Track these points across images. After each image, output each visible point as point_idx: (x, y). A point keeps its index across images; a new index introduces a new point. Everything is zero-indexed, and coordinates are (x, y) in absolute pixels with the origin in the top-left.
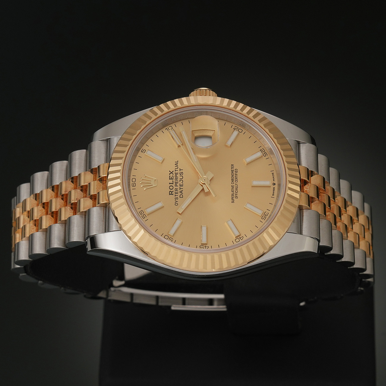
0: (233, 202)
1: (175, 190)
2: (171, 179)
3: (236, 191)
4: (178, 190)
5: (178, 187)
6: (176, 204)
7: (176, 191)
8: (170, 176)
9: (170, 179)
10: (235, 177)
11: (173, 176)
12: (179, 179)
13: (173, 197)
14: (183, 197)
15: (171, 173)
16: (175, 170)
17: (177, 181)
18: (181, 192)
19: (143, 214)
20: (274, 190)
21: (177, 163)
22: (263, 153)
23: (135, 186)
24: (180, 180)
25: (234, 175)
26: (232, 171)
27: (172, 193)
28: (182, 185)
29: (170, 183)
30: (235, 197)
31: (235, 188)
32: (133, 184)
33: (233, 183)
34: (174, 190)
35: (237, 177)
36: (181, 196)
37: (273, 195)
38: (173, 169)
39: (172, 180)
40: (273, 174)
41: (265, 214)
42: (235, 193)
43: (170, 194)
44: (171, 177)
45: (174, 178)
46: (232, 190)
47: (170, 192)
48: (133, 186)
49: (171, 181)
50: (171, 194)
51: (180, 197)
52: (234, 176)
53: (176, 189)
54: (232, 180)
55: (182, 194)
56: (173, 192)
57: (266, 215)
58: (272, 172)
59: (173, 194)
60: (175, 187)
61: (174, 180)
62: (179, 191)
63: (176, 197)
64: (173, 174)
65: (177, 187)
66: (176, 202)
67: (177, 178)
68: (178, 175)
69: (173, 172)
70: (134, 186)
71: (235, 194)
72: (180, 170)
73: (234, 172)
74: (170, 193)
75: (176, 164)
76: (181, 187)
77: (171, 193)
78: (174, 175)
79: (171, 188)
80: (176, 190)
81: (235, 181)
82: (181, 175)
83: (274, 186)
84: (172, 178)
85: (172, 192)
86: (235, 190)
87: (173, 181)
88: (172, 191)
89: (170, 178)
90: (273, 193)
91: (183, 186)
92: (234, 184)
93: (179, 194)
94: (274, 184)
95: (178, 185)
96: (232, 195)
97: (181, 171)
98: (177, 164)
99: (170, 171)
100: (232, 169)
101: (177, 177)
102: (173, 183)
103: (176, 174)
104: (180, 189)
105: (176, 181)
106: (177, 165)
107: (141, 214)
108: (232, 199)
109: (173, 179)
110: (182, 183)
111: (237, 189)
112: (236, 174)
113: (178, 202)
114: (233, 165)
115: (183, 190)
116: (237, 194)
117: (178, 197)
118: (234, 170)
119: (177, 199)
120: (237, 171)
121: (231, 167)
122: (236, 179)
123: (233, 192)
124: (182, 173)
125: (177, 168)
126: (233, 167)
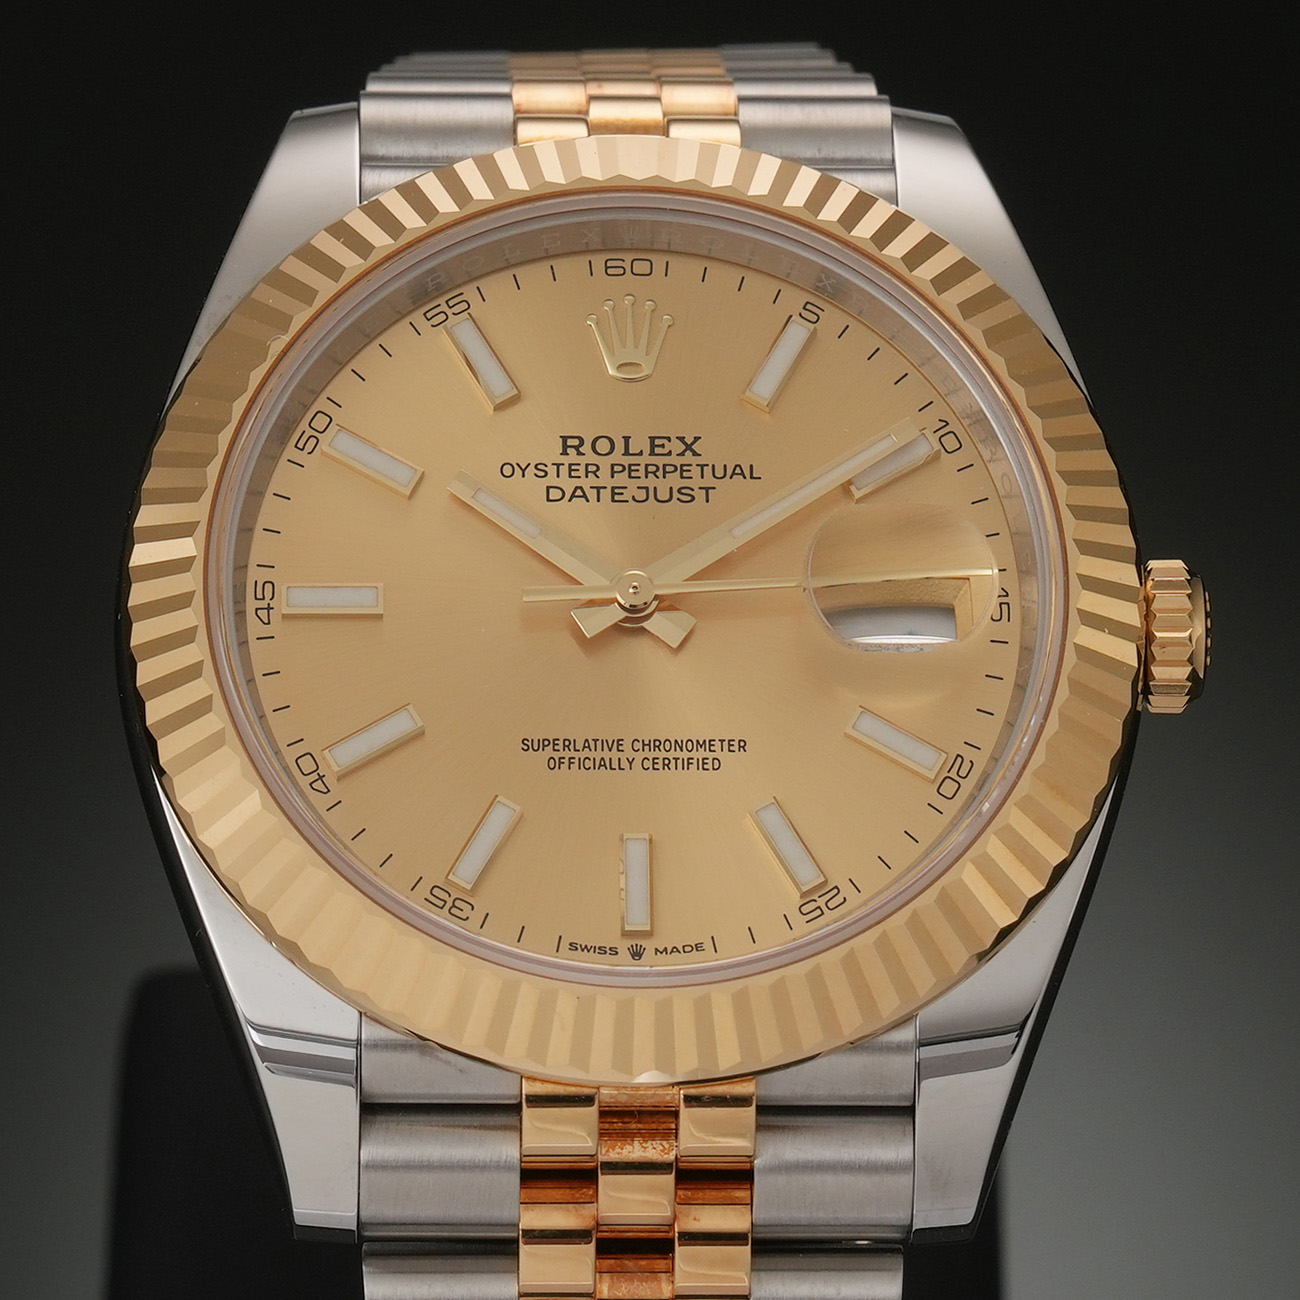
0: (527, 745)
1: (587, 465)
2: (653, 446)
3: (589, 764)
4: (592, 480)
5: (605, 479)
6: (507, 470)
7: (582, 468)
8: (669, 439)
9: (652, 439)
10: (671, 755)
11: (670, 453)
12: (651, 482)
13: (551, 453)
14: (548, 500)
15: (689, 447)
16: (702, 466)
17: (642, 473)
18: (579, 493)
19: (449, 312)
20: (602, 950)
21: (747, 474)
22: (821, 902)
23: (610, 271)
24: (647, 488)
25: (685, 755)
26: (707, 745)
27: (569, 450)
28: (617, 498)
29: (627, 439)
30: (556, 755)
31: (607, 755)
32: (619, 263)
33: (639, 746)
34: (591, 458)
35: (673, 765)
36: (555, 494)
37: (573, 946)
38: (708, 451)
39: (647, 451)
40: (698, 947)
41: (457, 903)
42: (582, 755)
43: (565, 439)
44: (663, 446)
45: (660, 461)
46: (596, 741)
47: (576, 442)
48: (609, 264)
49: (639, 443)
50: (565, 447)
51: (548, 488)
52: (678, 754)
53: (593, 470)
54: (656, 744)
55: (567, 497)
56: (580, 453)
57: (454, 911)
58: (708, 945)
59: (565, 453)
60: (605, 463)
61: (646, 459)
62: (587, 483)
63: (552, 470)
64: (682, 454)
65: (605, 472)
66: (523, 471)
67: (660, 473)
68: (674, 480)
69: (695, 454)
70: (607, 268)
71: (573, 754)
72: (707, 489)
73: (701, 754)
74: (570, 442)
75: (738, 471)
76: (606, 494)
78: (678, 461)
79: (603, 446)
80: (592, 468)
81: (651, 755)
82: (676, 495)
83: (624, 954)
84: (658, 450)
85: (576, 448)
86: (598, 755)
87: (641, 453)
88: (586, 448)
89: (657, 442)
90: (585, 948)
91: (613, 500)
92: (630, 754)
93: (569, 485)
94: (637, 954)
95: (622, 479)
97: (700, 495)
98: (742, 474)
99: (697, 439)
100: (722, 741)
101: (665, 472)
102: (627, 453)
103: (682, 470)
104: (598, 489)
105: (642, 469)
106: (734, 473)
107: (451, 303)
108: (544, 743)
109: (652, 453)
110: (631, 500)
111: (600, 765)
112: (689, 763)
113: (523, 476)
114: (743, 747)
115: (588, 501)
116: (575, 767)
117: (551, 480)
118: (711, 755)
119: (536, 475)
120: (705, 766)
121: (730, 741)
122: (660, 761)
123: (584, 747)
124: (689, 498)
125: (719, 473)
126: (730, 751)
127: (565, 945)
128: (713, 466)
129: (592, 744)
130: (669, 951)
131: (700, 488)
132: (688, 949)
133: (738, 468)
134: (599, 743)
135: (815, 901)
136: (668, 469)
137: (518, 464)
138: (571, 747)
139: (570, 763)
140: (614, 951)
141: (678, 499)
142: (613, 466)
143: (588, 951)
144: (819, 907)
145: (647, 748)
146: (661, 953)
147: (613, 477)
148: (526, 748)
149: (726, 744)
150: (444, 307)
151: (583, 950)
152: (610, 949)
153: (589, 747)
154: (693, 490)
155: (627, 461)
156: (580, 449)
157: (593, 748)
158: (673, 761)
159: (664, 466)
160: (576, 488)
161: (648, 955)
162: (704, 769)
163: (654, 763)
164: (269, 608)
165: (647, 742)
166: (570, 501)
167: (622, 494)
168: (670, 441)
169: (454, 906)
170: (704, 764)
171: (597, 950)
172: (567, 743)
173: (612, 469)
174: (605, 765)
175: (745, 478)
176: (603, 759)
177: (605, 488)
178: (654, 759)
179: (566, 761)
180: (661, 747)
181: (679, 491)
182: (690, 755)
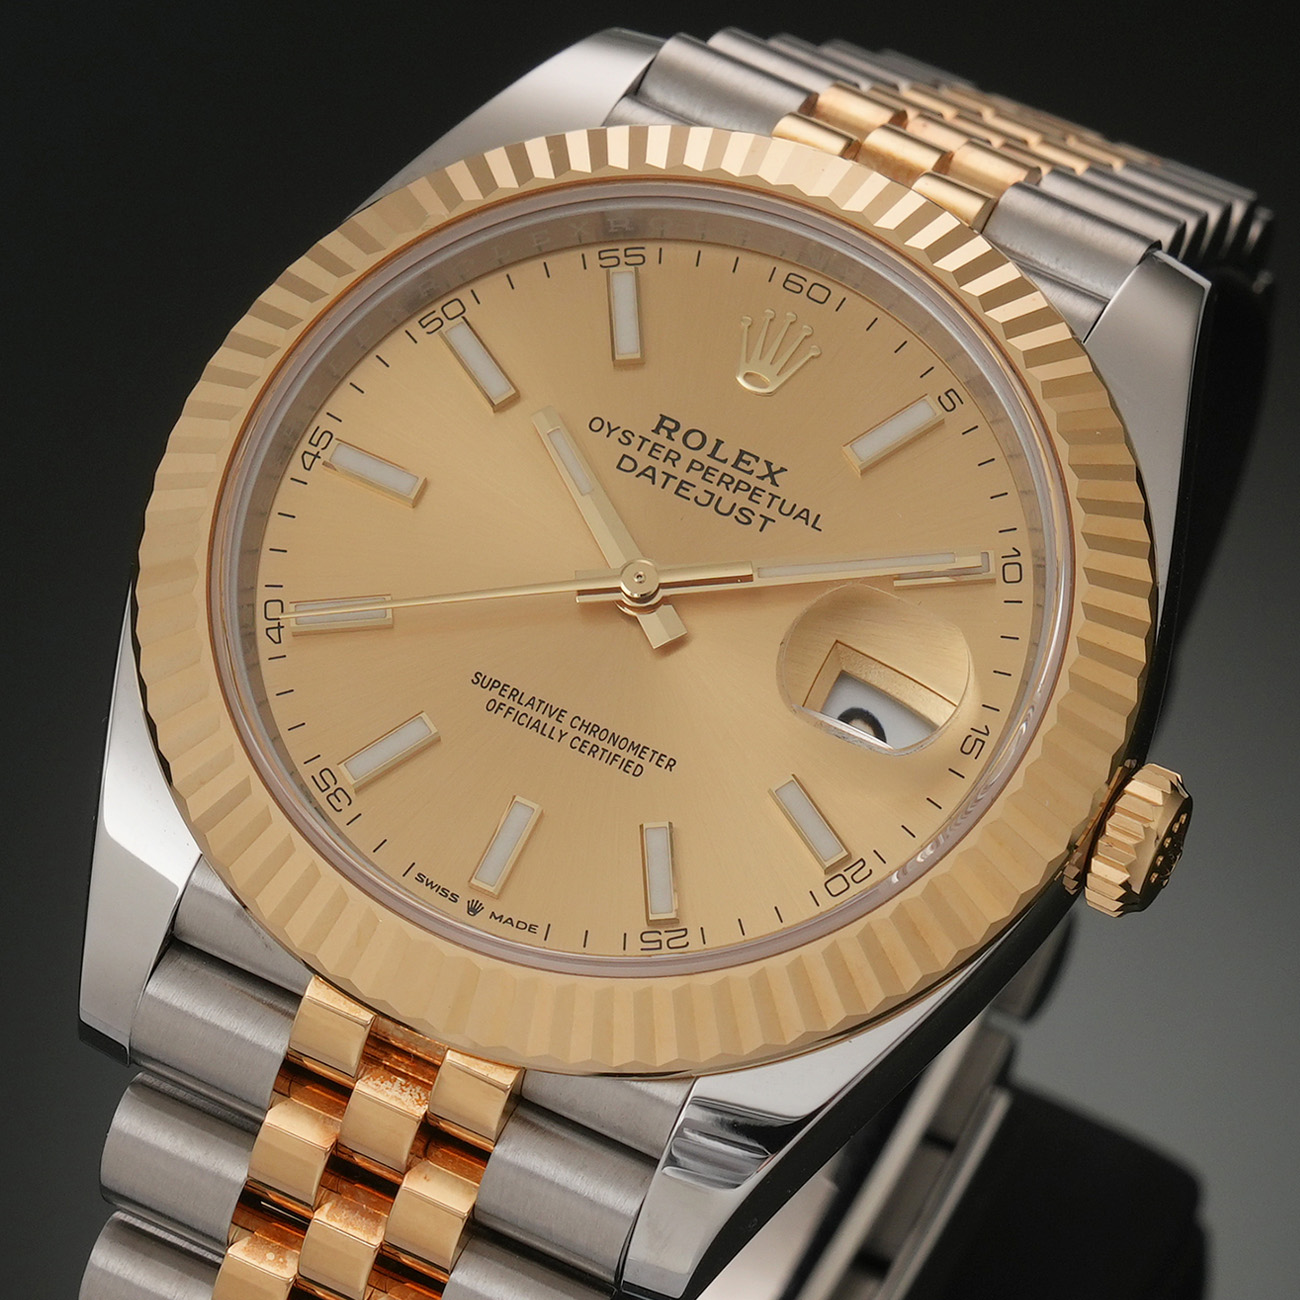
0: (478, 679)
1: (671, 451)
2: (739, 459)
3: (524, 720)
4: (668, 467)
5: (680, 471)
6: (597, 425)
7: (664, 452)
8: (757, 459)
9: (742, 452)
10: (602, 745)
11: (751, 472)
12: (719, 491)
13: (644, 426)
14: (618, 467)
15: (771, 474)
16: (774, 497)
17: (716, 480)
18: (650, 472)
19: (623, 259)
20: (444, 892)
21: (811, 522)
22: (664, 937)
23: (788, 285)
24: (713, 495)
25: (615, 750)
26: (639, 750)
27: (662, 430)
28: (681, 491)
29: (719, 443)
30: (500, 700)
31: (544, 719)
32: (801, 281)
33: (578, 724)
34: (677, 444)
35: (598, 755)
36: (627, 464)
37: (420, 878)
38: (789, 488)
39: (732, 461)
40: (532, 928)
41: (339, 792)
42: (522, 709)
43: (663, 418)
44: (748, 463)
45: (738, 475)
46: (542, 702)
47: (672, 426)
48: (791, 278)
49: (729, 452)
50: (660, 425)
51: (624, 456)
52: (609, 747)
53: (673, 458)
54: (593, 729)
55: (637, 472)
56: (669, 437)
57: (332, 798)
58: (541, 931)
59: (656, 431)
60: (687, 456)
61: (727, 468)
62: (661, 467)
63: (636, 441)
64: (762, 478)
65: (683, 464)
66: (611, 431)
67: (732, 487)
68: (742, 499)
69: (774, 482)
70: (787, 280)
71: (514, 705)
72: (767, 519)
73: (630, 755)
74: (667, 424)
75: (804, 515)
76: (673, 484)
77: (665, 424)
78: (754, 482)
79: (695, 440)
80: (673, 456)
81: (584, 737)
82: (736, 512)
83: (462, 904)
84: (741, 465)
85: (670, 431)
86: (537, 716)
87: (725, 461)
88: (678, 436)
89: (745, 457)
90: (430, 884)
91: (676, 493)
92: (565, 727)
93: (644, 462)
94: (473, 909)
95: (695, 477)
96: (515, 694)
97: (757, 521)
98: (807, 520)
99: (783, 470)
100: (655, 752)
101: (737, 488)
102: (712, 455)
103: (754, 492)
104: (669, 476)
105: (718, 475)
106: (799, 515)
107: (629, 252)
108: (494, 684)
109: (735, 466)
110: (692, 499)
111: (533, 726)
112: (614, 759)
113: (608, 436)
114: (671, 766)
115: (653, 483)
116: (510, 717)
117: (631, 450)
118: (638, 761)
119: (619, 440)
120: (627, 769)
121: (662, 755)
122: (589, 746)
123: (529, 703)
124: (746, 521)
125: (786, 509)
126: (657, 764)
127: (413, 873)
128: (784, 501)
129: (537, 703)
130: (503, 920)
131: (761, 516)
132: (521, 925)
133: (805, 513)
134: (543, 706)
135: (660, 934)
136: (742, 486)
137: (609, 423)
138: (517, 698)
139: (508, 711)
140: (454, 898)
141: (736, 517)
142: (694, 461)
143: (432, 888)
144: (660, 941)
145: (584, 728)
146: (496, 918)
147: (688, 471)
148: (476, 681)
149: (657, 756)
150: (620, 254)
151: (427, 885)
152: (452, 895)
153: (532, 705)
154: (753, 514)
155: (709, 462)
156: (673, 434)
157: (535, 708)
158: (601, 751)
159: (740, 481)
160: (650, 467)
161: (483, 915)
162: (624, 770)
163: (583, 745)
164: (317, 456)
165: (586, 724)
166: (637, 476)
167: (688, 490)
168: (757, 461)
169: (334, 794)
170: (627, 765)
171: (440, 891)
172: (515, 693)
173: (692, 463)
174: (537, 728)
175: (807, 524)
176: (539, 721)
177: (676, 478)
178: (585, 741)
179: (505, 709)
180: (597, 734)
181: (741, 510)
182: (619, 752)
